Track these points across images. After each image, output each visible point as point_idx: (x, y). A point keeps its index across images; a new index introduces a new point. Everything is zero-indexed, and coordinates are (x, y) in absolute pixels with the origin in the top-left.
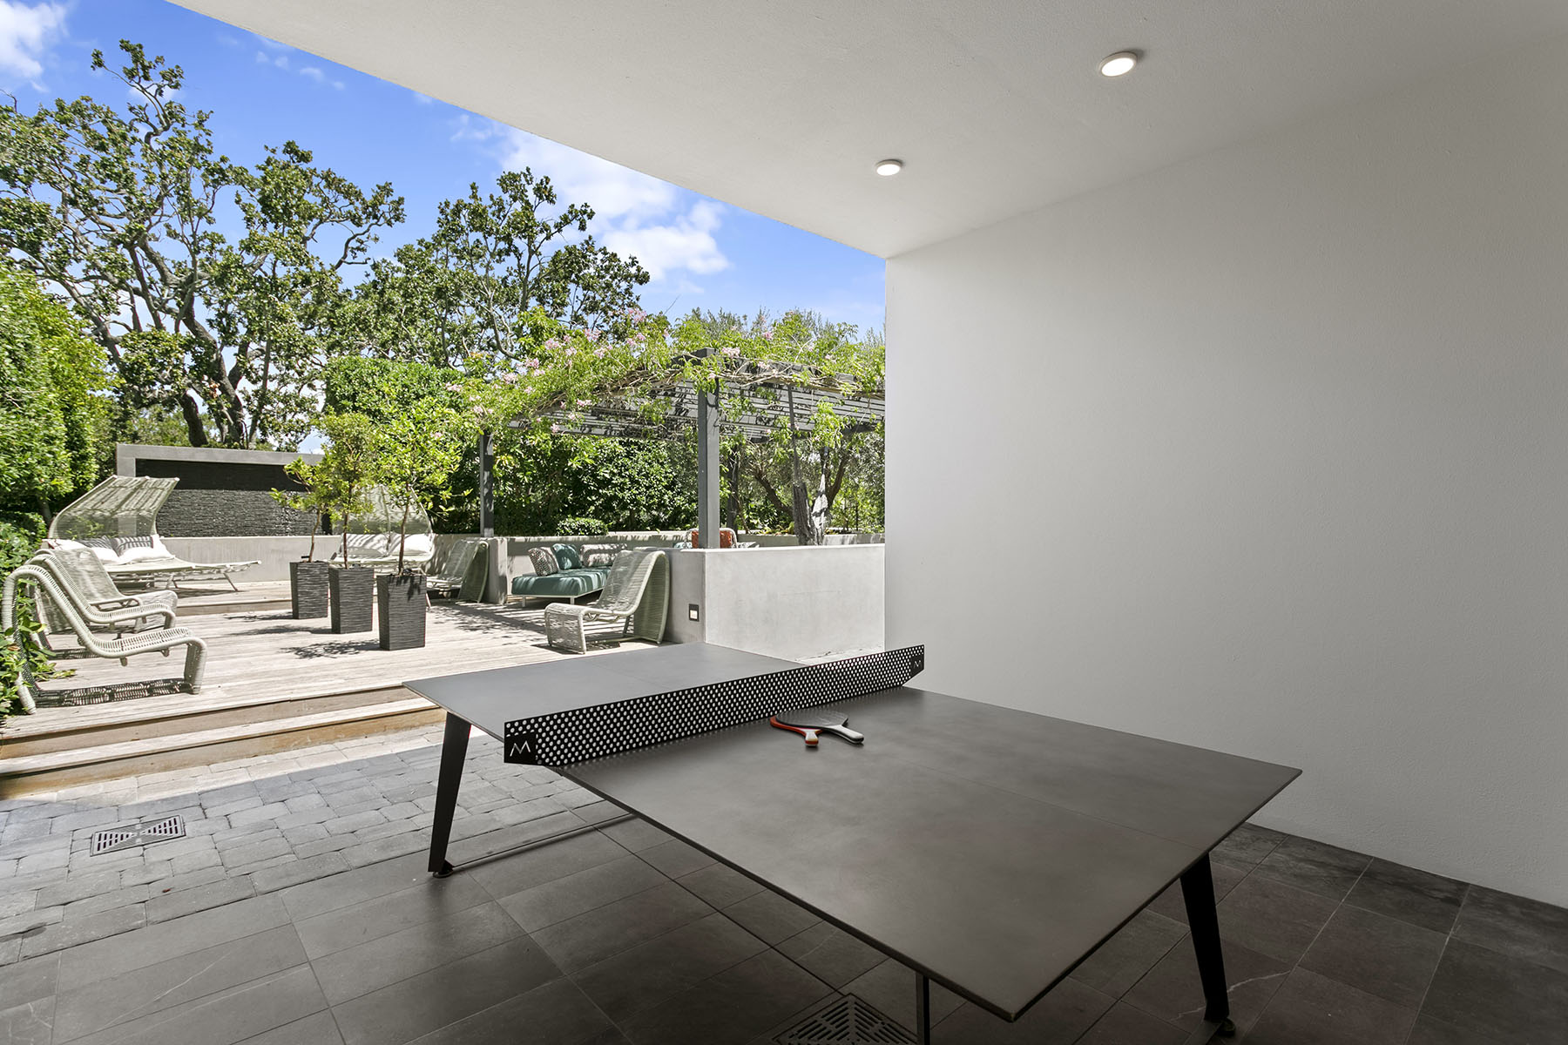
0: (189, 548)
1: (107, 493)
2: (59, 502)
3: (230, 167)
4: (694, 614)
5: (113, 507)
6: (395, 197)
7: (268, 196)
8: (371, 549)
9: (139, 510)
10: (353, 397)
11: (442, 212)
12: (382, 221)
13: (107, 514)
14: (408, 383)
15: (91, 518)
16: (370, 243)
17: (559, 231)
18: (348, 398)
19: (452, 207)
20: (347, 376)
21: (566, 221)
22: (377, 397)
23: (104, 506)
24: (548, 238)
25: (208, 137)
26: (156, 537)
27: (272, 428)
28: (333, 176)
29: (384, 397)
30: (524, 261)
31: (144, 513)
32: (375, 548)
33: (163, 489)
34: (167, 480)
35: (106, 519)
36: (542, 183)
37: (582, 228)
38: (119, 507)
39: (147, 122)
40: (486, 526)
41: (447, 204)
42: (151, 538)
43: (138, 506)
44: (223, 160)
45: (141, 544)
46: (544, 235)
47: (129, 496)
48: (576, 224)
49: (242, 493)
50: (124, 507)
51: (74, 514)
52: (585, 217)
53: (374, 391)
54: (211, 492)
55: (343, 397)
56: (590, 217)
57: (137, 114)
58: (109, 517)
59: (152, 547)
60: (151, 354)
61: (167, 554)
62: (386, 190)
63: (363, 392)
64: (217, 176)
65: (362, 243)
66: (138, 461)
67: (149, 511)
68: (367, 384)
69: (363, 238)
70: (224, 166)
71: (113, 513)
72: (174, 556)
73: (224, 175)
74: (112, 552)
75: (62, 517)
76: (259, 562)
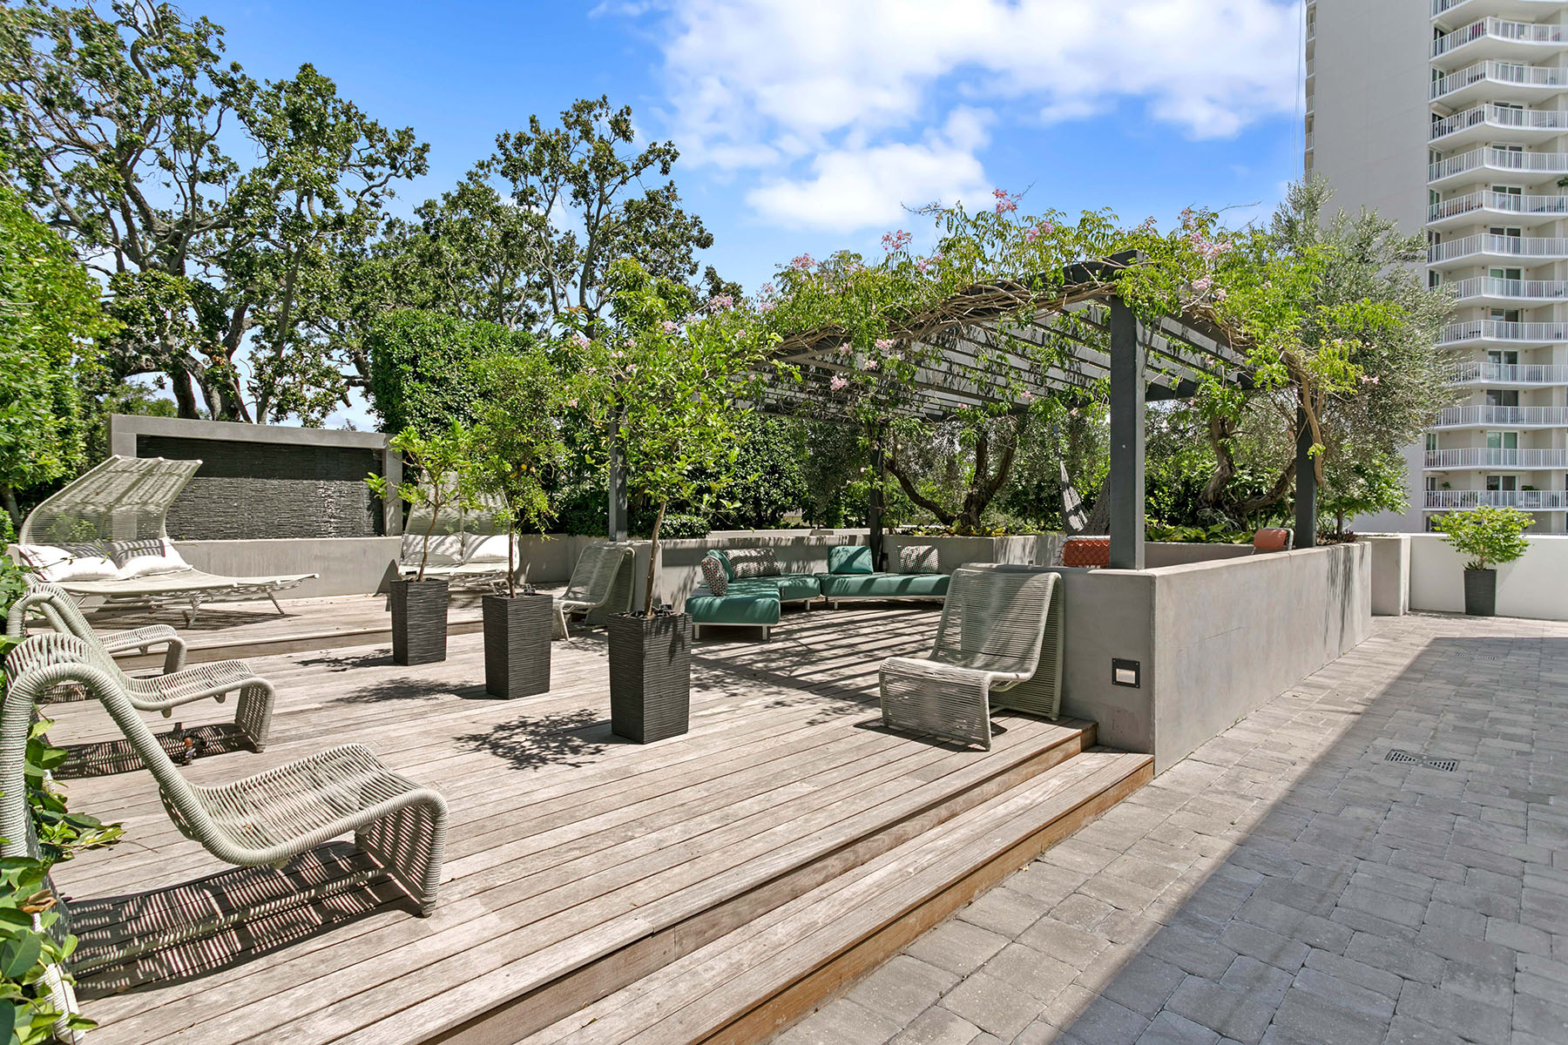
0: (209, 554)
1: (104, 480)
2: (43, 490)
3: (244, 77)
4: (1126, 675)
5: (111, 499)
6: (418, 144)
7: (300, 110)
8: (443, 555)
9: (145, 503)
10: (413, 361)
11: (501, 146)
12: (401, 171)
13: (102, 509)
14: (479, 345)
15: (81, 516)
16: (385, 198)
17: (637, 174)
18: (406, 361)
19: (512, 140)
20: (405, 335)
21: (645, 161)
22: (442, 362)
23: (100, 498)
24: (623, 182)
25: (219, 36)
26: (166, 540)
27: (295, 402)
28: (353, 111)
29: (450, 362)
30: (594, 210)
31: (151, 508)
32: (447, 553)
33: (180, 476)
34: (187, 463)
35: (100, 515)
36: (621, 114)
37: (665, 171)
38: (119, 500)
39: (135, 26)
40: (619, 529)
41: (507, 137)
42: (161, 542)
43: (145, 498)
44: (235, 68)
45: (148, 551)
46: (619, 179)
47: (134, 485)
48: (658, 165)
49: (275, 482)
50: (125, 499)
51: (55, 510)
52: (668, 157)
53: (438, 354)
54: (234, 480)
55: (402, 360)
56: (674, 158)
57: (123, 15)
58: (104, 513)
59: (164, 555)
60: (151, 298)
61: (182, 564)
62: (407, 135)
63: (426, 354)
64: (226, 89)
65: (376, 197)
66: (140, 438)
67: (158, 505)
68: (429, 345)
69: (377, 191)
70: (236, 76)
71: (110, 507)
72: (190, 567)
73: (235, 88)
74: (109, 562)
75: (40, 513)
76: (317, 576)
